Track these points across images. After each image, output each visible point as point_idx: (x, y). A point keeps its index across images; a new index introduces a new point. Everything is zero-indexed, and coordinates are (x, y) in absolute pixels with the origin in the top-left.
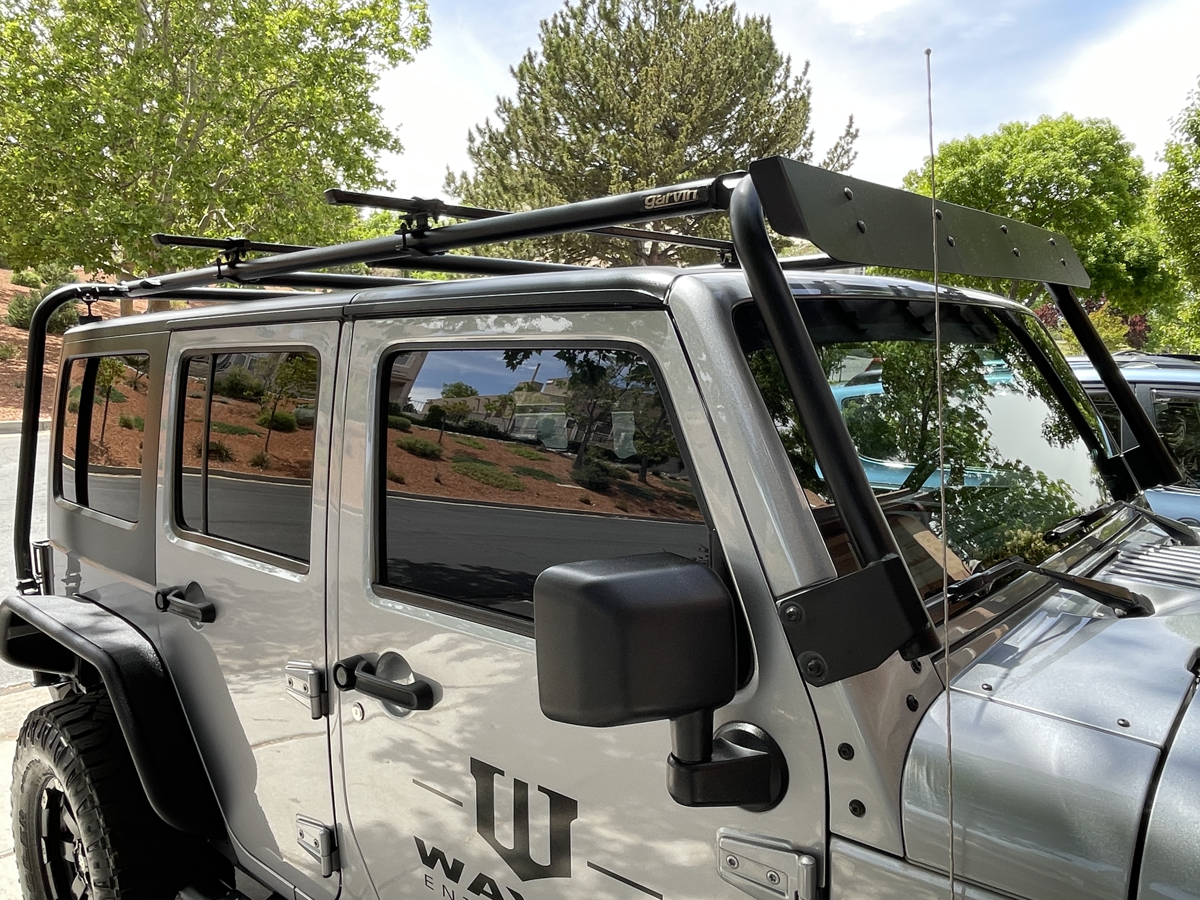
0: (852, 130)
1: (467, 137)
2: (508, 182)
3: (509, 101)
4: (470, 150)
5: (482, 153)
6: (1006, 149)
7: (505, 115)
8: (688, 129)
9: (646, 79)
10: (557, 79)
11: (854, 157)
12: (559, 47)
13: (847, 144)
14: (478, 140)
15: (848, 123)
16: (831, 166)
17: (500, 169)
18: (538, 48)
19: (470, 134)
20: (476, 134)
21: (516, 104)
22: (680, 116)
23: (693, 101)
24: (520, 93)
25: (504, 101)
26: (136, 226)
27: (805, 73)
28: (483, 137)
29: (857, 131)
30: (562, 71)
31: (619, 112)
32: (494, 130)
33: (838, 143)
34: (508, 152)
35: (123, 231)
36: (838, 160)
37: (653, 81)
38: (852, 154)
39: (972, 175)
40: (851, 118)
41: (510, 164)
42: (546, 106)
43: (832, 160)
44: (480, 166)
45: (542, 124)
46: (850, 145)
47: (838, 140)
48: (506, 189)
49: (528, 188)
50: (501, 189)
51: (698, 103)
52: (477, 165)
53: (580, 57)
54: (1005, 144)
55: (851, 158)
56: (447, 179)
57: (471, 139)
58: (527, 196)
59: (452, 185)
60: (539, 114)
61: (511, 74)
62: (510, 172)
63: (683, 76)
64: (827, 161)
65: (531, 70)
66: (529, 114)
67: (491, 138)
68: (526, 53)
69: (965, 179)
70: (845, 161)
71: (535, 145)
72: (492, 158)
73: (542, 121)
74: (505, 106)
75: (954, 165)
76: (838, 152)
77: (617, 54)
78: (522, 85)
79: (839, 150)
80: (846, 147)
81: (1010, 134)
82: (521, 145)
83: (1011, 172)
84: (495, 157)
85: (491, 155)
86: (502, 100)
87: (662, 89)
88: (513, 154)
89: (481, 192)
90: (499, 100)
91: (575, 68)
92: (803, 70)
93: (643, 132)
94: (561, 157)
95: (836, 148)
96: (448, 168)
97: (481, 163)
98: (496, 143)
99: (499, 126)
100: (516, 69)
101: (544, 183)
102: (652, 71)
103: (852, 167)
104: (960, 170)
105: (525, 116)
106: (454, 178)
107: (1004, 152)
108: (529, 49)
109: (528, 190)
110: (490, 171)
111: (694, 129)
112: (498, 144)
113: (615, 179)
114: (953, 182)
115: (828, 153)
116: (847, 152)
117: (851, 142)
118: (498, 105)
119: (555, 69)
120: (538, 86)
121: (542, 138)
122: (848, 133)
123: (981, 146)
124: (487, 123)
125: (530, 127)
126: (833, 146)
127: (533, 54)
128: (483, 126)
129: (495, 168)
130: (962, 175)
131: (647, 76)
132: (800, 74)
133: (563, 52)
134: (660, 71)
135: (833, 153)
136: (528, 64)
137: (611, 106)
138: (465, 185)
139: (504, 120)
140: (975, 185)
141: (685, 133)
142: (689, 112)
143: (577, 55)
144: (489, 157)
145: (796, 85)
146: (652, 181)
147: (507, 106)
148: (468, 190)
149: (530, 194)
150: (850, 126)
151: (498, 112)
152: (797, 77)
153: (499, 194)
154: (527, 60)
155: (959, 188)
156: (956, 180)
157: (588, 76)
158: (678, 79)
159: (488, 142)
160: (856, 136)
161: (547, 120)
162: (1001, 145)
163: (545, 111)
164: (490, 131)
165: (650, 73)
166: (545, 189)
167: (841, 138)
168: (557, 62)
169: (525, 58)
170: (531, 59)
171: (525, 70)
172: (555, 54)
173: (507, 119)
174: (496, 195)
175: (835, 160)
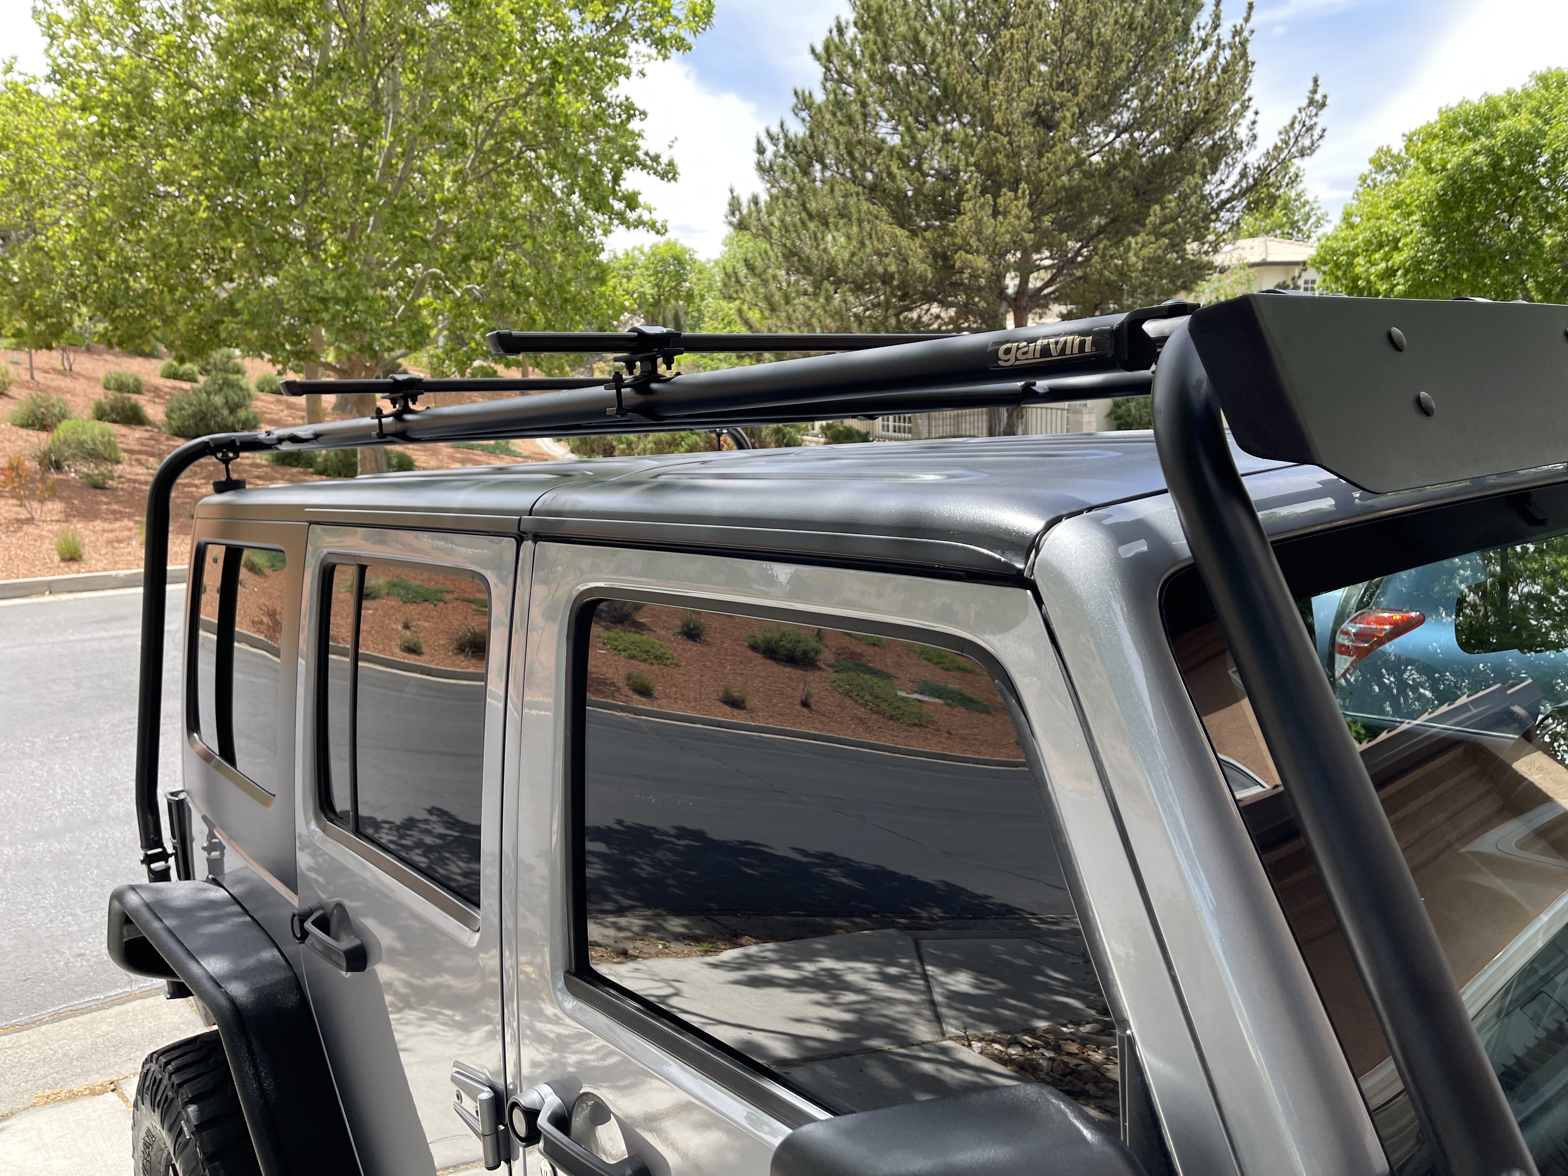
0: (1318, 97)
1: (754, 146)
2: (813, 206)
3: (810, 94)
4: (760, 167)
5: (775, 168)
6: (1542, 110)
7: (804, 114)
8: (1073, 115)
9: (1011, 48)
10: (878, 57)
11: (1321, 137)
12: (880, 11)
13: (1310, 117)
14: (770, 149)
15: (1310, 85)
16: (1286, 151)
17: (800, 190)
18: (849, 15)
19: (759, 142)
20: (766, 143)
21: (820, 97)
22: (1058, 96)
23: (1079, 73)
24: (826, 80)
25: (803, 93)
26: (337, 301)
27: (1247, 20)
28: (776, 145)
29: (1325, 97)
30: (885, 44)
31: (970, 97)
32: (791, 134)
33: (1295, 118)
34: (810, 165)
35: (322, 307)
36: (1296, 141)
37: (1019, 50)
38: (1317, 132)
39: (1489, 151)
40: (1316, 81)
41: (814, 181)
42: (865, 97)
43: (1287, 143)
44: (773, 186)
45: (860, 122)
46: (1315, 119)
47: (1296, 112)
48: (811, 217)
49: (843, 213)
50: (804, 215)
51: (1088, 77)
52: (769, 185)
53: (911, 22)
54: (1541, 102)
55: (1316, 137)
56: (730, 205)
57: (761, 150)
58: (841, 222)
59: (737, 213)
60: (855, 108)
61: (812, 56)
62: (815, 192)
63: (1062, 38)
64: (1279, 144)
65: (841, 47)
66: (841, 109)
67: (787, 147)
68: (833, 24)
69: (1481, 159)
70: (1307, 142)
71: (850, 153)
72: (789, 173)
73: (858, 118)
74: (804, 102)
75: (1464, 139)
76: (1296, 131)
77: (962, 15)
78: (828, 70)
79: (1297, 127)
80: (1308, 123)
81: (1547, 88)
82: (829, 153)
83: (1550, 144)
84: (793, 172)
85: (788, 170)
86: (800, 93)
87: (1032, 59)
88: (818, 166)
89: (776, 223)
90: (796, 93)
91: (904, 38)
92: (1245, 15)
93: (1007, 123)
94: (888, 167)
95: (1293, 123)
96: (732, 191)
97: (774, 183)
98: (794, 152)
99: (797, 129)
100: (820, 49)
101: (865, 206)
102: (1018, 34)
103: (1318, 151)
104: (1471, 146)
105: (834, 114)
106: (739, 204)
107: (1538, 114)
108: (838, 18)
109: (842, 216)
110: (787, 193)
111: (1081, 113)
112: (797, 154)
113: (971, 192)
114: (1463, 165)
115: (1280, 133)
116: (1310, 129)
117: (1316, 115)
118: (794, 100)
119: (875, 43)
120: (850, 70)
121: (859, 142)
122: (1311, 102)
123: (1504, 108)
124: (782, 126)
125: (842, 129)
126: (1288, 122)
127: (843, 24)
128: (775, 129)
129: (794, 187)
130: (1476, 153)
131: (1012, 43)
132: (1239, 22)
133: (886, 17)
134: (1030, 35)
135: (1287, 132)
136: (836, 39)
137: (959, 89)
138: (754, 214)
139: (803, 120)
140: (1496, 163)
141: (1069, 121)
142: (1074, 89)
143: (907, 20)
144: (785, 173)
145: (1234, 37)
146: (1024, 192)
147: (807, 101)
148: (759, 220)
149: (845, 220)
150: (1315, 92)
151: (795, 111)
152: (1235, 26)
153: (803, 223)
154: (835, 33)
155: (1472, 172)
156: (1467, 161)
157: (923, 49)
158: (1055, 43)
159: (782, 151)
160: (1323, 105)
161: (865, 115)
162: (1534, 103)
163: (864, 104)
164: (786, 136)
165: (1017, 37)
166: (870, 213)
167: (1300, 110)
168: (878, 32)
169: (831, 32)
170: (841, 31)
171: (832, 48)
172: (875, 21)
173: (808, 119)
174: (799, 224)
175: (1291, 142)
